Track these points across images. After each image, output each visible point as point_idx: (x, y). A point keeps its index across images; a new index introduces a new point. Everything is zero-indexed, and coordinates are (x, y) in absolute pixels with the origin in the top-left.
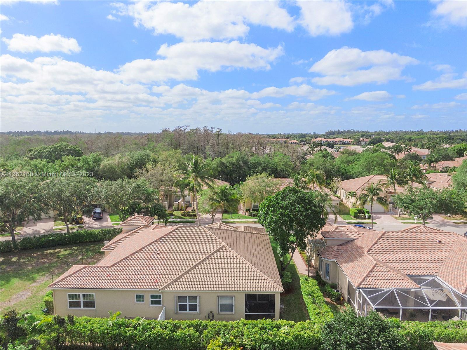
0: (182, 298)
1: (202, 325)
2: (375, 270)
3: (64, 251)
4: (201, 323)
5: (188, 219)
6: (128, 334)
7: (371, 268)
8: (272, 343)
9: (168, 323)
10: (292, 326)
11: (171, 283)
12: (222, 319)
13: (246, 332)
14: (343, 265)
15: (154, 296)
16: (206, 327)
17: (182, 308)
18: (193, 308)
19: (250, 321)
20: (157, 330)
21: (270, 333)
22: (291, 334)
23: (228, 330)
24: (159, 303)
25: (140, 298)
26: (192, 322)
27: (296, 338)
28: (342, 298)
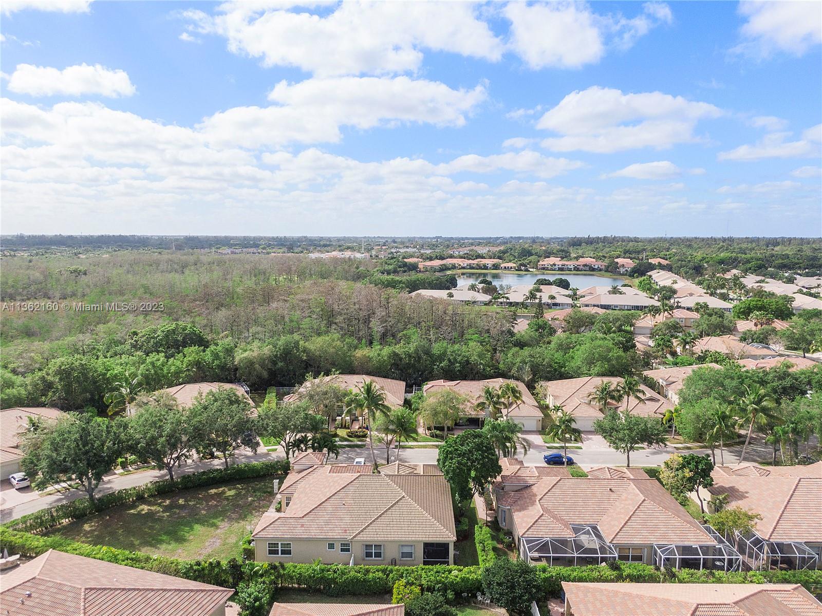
0: (368, 546)
1: (388, 569)
2: (540, 520)
3: (230, 490)
4: (387, 568)
5: (357, 442)
6: (330, 577)
7: (537, 518)
8: (443, 583)
9: (361, 568)
10: (460, 571)
11: (359, 533)
12: (404, 565)
13: (424, 575)
14: (516, 513)
15: (344, 544)
16: (391, 571)
17: (369, 555)
18: (378, 555)
19: (427, 567)
20: (352, 573)
21: (443, 575)
22: (459, 577)
23: (410, 573)
24: (348, 550)
25: (331, 546)
26: (380, 567)
27: (463, 579)
28: (513, 545)
